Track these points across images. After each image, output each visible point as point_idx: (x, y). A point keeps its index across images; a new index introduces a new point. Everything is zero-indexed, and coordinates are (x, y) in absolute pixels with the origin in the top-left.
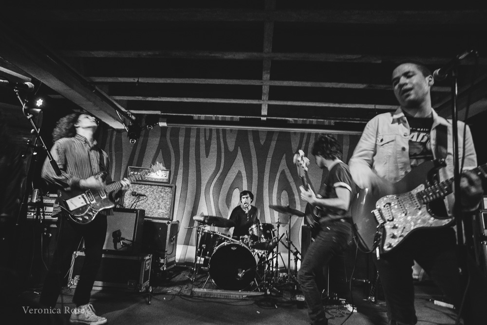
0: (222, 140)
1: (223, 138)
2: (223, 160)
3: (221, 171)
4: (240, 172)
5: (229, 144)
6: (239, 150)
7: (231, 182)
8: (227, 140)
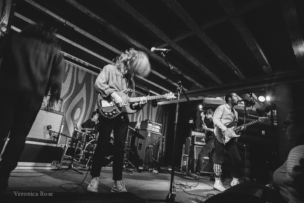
0: (75, 75)
1: (76, 74)
2: (74, 88)
3: (71, 94)
4: (82, 98)
5: (79, 79)
6: (85, 84)
7: (76, 103)
8: (79, 76)
